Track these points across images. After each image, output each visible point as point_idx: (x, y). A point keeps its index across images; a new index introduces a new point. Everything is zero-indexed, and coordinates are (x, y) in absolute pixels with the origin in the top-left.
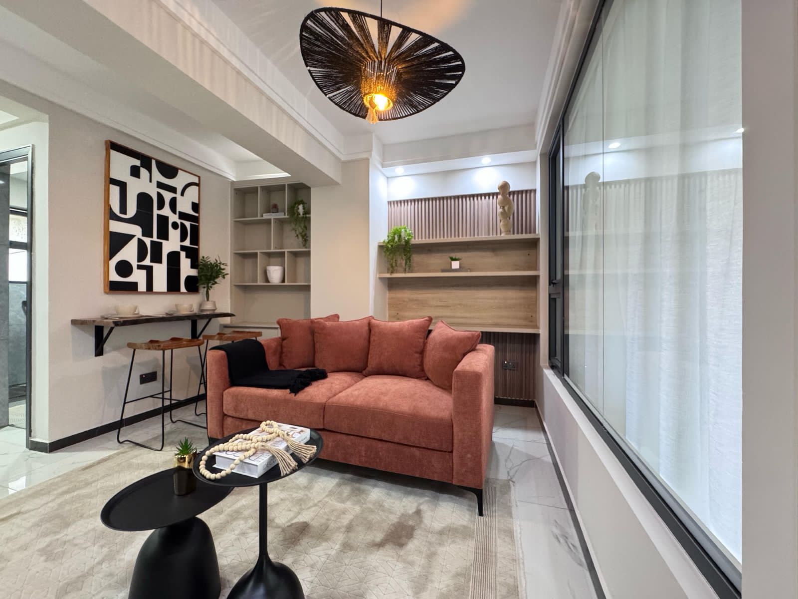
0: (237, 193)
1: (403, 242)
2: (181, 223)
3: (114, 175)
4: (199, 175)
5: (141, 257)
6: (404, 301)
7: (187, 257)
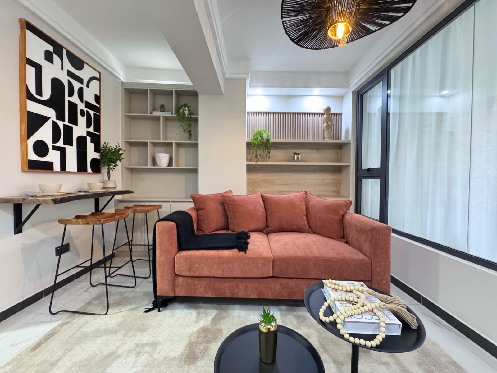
0: (126, 92)
1: (265, 141)
2: (87, 111)
3: (30, 56)
4: (100, 72)
5: (56, 139)
6: (258, 181)
7: (92, 142)
